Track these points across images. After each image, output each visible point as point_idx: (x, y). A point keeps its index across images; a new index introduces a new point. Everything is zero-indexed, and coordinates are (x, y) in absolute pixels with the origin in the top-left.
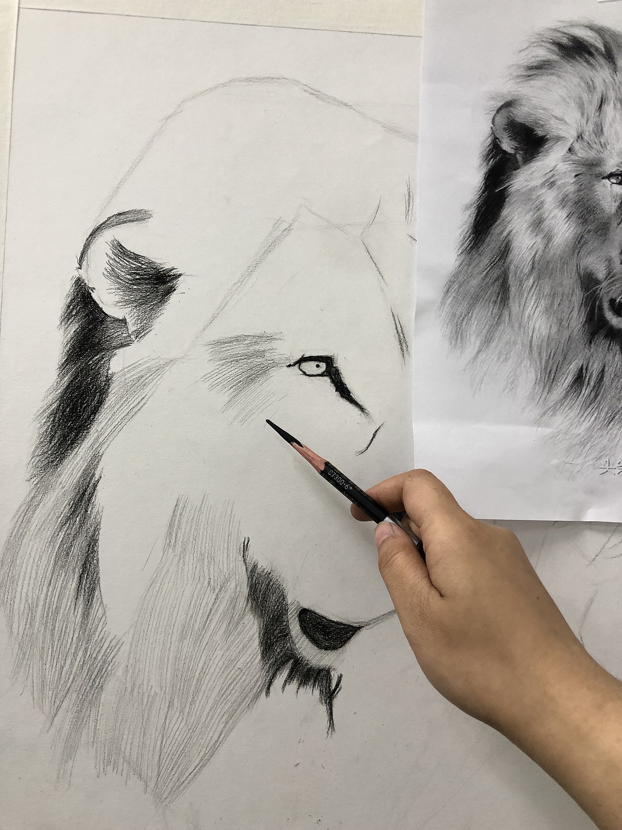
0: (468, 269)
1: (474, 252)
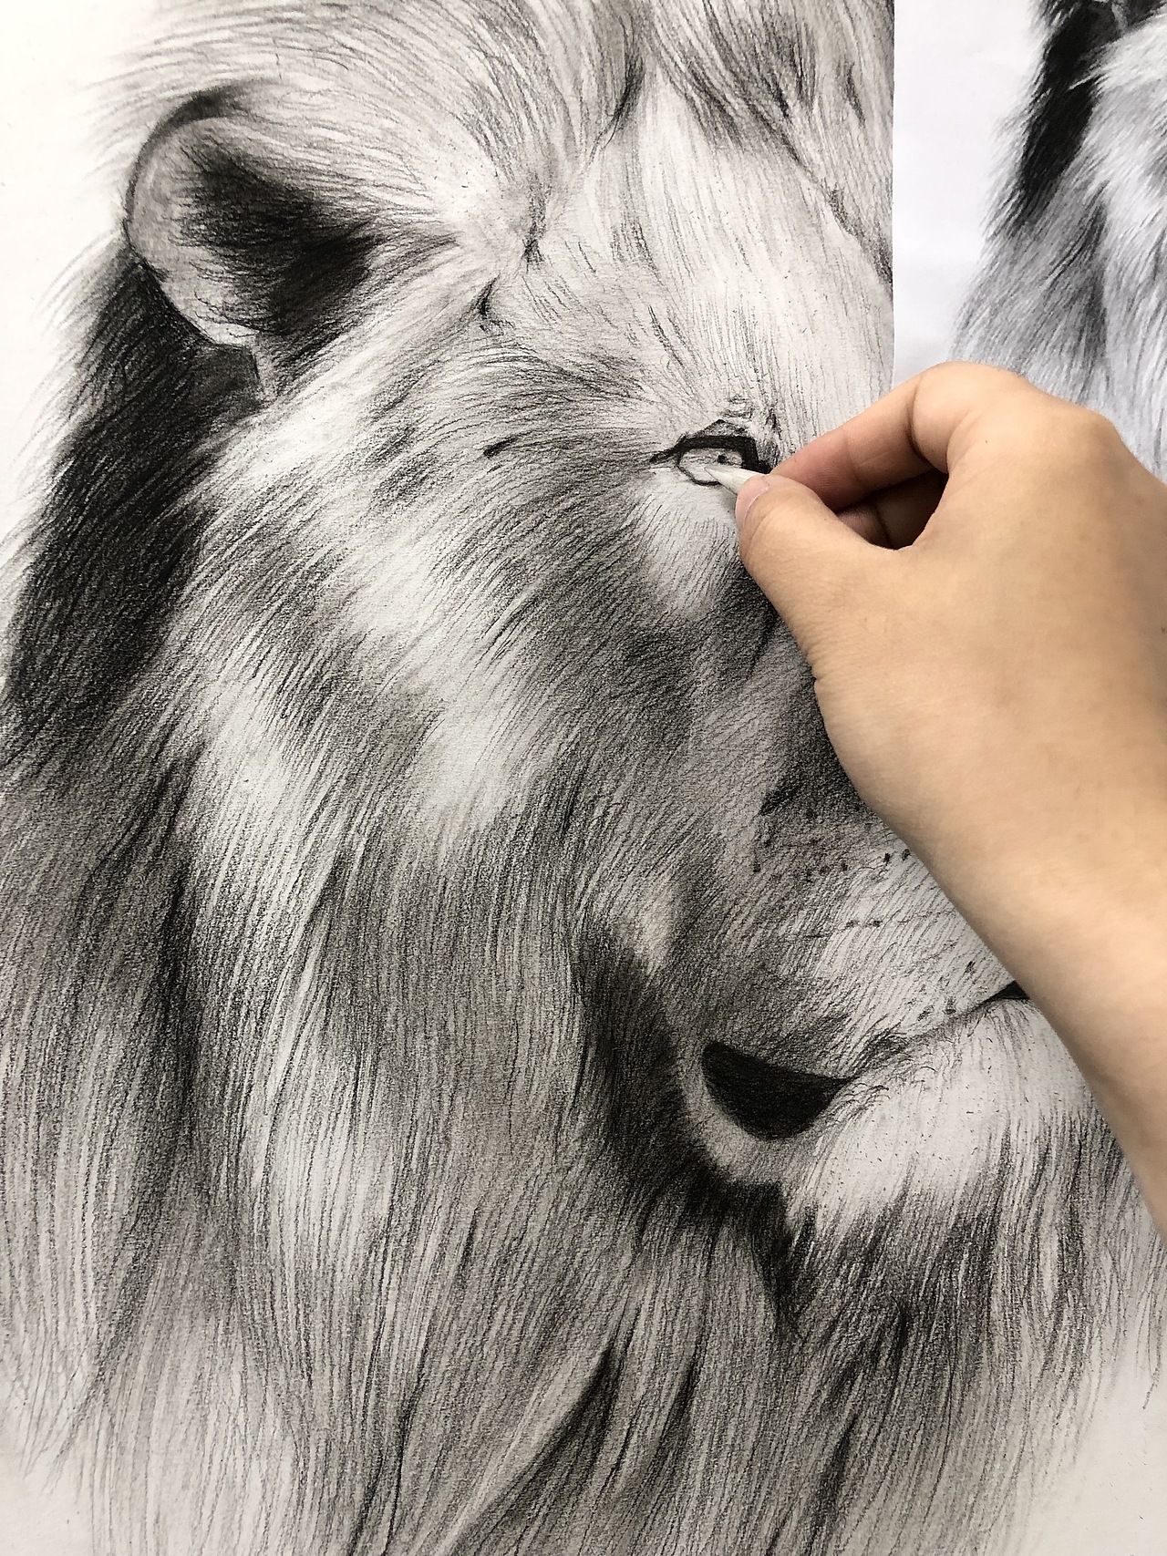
0: (1010, 271)
1: (1023, 232)
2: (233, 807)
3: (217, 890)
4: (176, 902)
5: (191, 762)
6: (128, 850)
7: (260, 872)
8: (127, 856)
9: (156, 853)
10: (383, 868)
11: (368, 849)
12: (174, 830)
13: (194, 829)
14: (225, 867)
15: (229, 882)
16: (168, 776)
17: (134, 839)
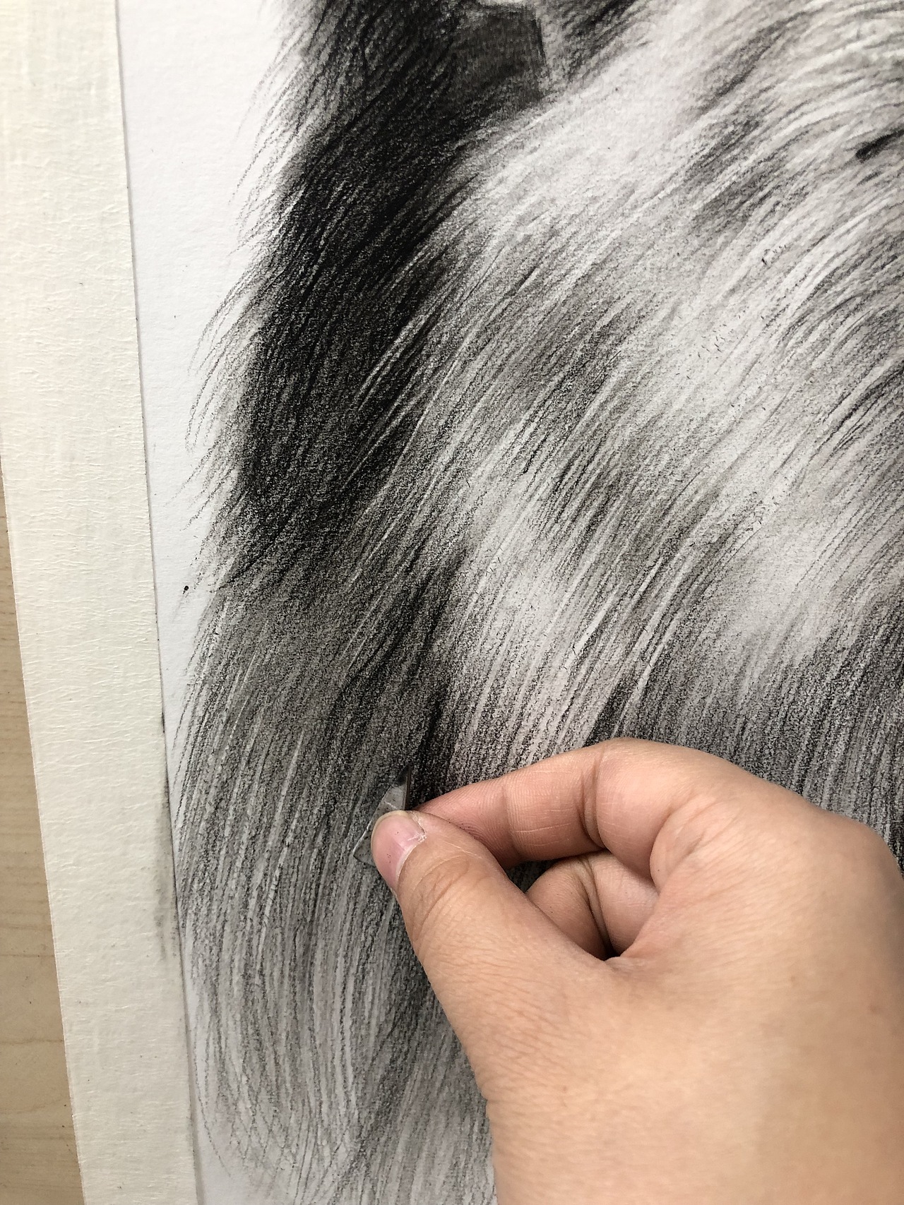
2: (498, 624)
3: (478, 715)
4: (433, 726)
5: (450, 573)
6: (381, 668)
7: (527, 699)
8: (379, 676)
9: (412, 672)
10: (670, 701)
11: (653, 679)
12: (431, 647)
13: (453, 647)
14: (487, 690)
15: (491, 707)
16: (423, 588)
17: (388, 656)
